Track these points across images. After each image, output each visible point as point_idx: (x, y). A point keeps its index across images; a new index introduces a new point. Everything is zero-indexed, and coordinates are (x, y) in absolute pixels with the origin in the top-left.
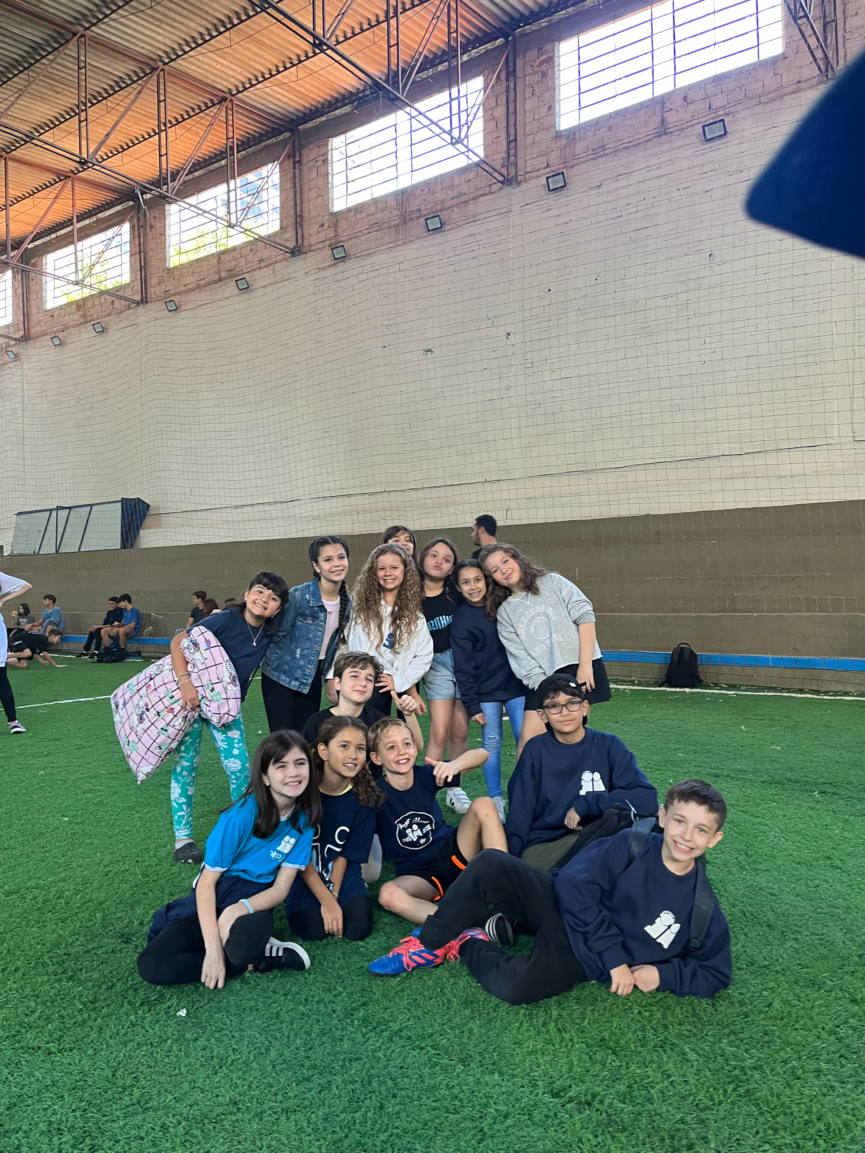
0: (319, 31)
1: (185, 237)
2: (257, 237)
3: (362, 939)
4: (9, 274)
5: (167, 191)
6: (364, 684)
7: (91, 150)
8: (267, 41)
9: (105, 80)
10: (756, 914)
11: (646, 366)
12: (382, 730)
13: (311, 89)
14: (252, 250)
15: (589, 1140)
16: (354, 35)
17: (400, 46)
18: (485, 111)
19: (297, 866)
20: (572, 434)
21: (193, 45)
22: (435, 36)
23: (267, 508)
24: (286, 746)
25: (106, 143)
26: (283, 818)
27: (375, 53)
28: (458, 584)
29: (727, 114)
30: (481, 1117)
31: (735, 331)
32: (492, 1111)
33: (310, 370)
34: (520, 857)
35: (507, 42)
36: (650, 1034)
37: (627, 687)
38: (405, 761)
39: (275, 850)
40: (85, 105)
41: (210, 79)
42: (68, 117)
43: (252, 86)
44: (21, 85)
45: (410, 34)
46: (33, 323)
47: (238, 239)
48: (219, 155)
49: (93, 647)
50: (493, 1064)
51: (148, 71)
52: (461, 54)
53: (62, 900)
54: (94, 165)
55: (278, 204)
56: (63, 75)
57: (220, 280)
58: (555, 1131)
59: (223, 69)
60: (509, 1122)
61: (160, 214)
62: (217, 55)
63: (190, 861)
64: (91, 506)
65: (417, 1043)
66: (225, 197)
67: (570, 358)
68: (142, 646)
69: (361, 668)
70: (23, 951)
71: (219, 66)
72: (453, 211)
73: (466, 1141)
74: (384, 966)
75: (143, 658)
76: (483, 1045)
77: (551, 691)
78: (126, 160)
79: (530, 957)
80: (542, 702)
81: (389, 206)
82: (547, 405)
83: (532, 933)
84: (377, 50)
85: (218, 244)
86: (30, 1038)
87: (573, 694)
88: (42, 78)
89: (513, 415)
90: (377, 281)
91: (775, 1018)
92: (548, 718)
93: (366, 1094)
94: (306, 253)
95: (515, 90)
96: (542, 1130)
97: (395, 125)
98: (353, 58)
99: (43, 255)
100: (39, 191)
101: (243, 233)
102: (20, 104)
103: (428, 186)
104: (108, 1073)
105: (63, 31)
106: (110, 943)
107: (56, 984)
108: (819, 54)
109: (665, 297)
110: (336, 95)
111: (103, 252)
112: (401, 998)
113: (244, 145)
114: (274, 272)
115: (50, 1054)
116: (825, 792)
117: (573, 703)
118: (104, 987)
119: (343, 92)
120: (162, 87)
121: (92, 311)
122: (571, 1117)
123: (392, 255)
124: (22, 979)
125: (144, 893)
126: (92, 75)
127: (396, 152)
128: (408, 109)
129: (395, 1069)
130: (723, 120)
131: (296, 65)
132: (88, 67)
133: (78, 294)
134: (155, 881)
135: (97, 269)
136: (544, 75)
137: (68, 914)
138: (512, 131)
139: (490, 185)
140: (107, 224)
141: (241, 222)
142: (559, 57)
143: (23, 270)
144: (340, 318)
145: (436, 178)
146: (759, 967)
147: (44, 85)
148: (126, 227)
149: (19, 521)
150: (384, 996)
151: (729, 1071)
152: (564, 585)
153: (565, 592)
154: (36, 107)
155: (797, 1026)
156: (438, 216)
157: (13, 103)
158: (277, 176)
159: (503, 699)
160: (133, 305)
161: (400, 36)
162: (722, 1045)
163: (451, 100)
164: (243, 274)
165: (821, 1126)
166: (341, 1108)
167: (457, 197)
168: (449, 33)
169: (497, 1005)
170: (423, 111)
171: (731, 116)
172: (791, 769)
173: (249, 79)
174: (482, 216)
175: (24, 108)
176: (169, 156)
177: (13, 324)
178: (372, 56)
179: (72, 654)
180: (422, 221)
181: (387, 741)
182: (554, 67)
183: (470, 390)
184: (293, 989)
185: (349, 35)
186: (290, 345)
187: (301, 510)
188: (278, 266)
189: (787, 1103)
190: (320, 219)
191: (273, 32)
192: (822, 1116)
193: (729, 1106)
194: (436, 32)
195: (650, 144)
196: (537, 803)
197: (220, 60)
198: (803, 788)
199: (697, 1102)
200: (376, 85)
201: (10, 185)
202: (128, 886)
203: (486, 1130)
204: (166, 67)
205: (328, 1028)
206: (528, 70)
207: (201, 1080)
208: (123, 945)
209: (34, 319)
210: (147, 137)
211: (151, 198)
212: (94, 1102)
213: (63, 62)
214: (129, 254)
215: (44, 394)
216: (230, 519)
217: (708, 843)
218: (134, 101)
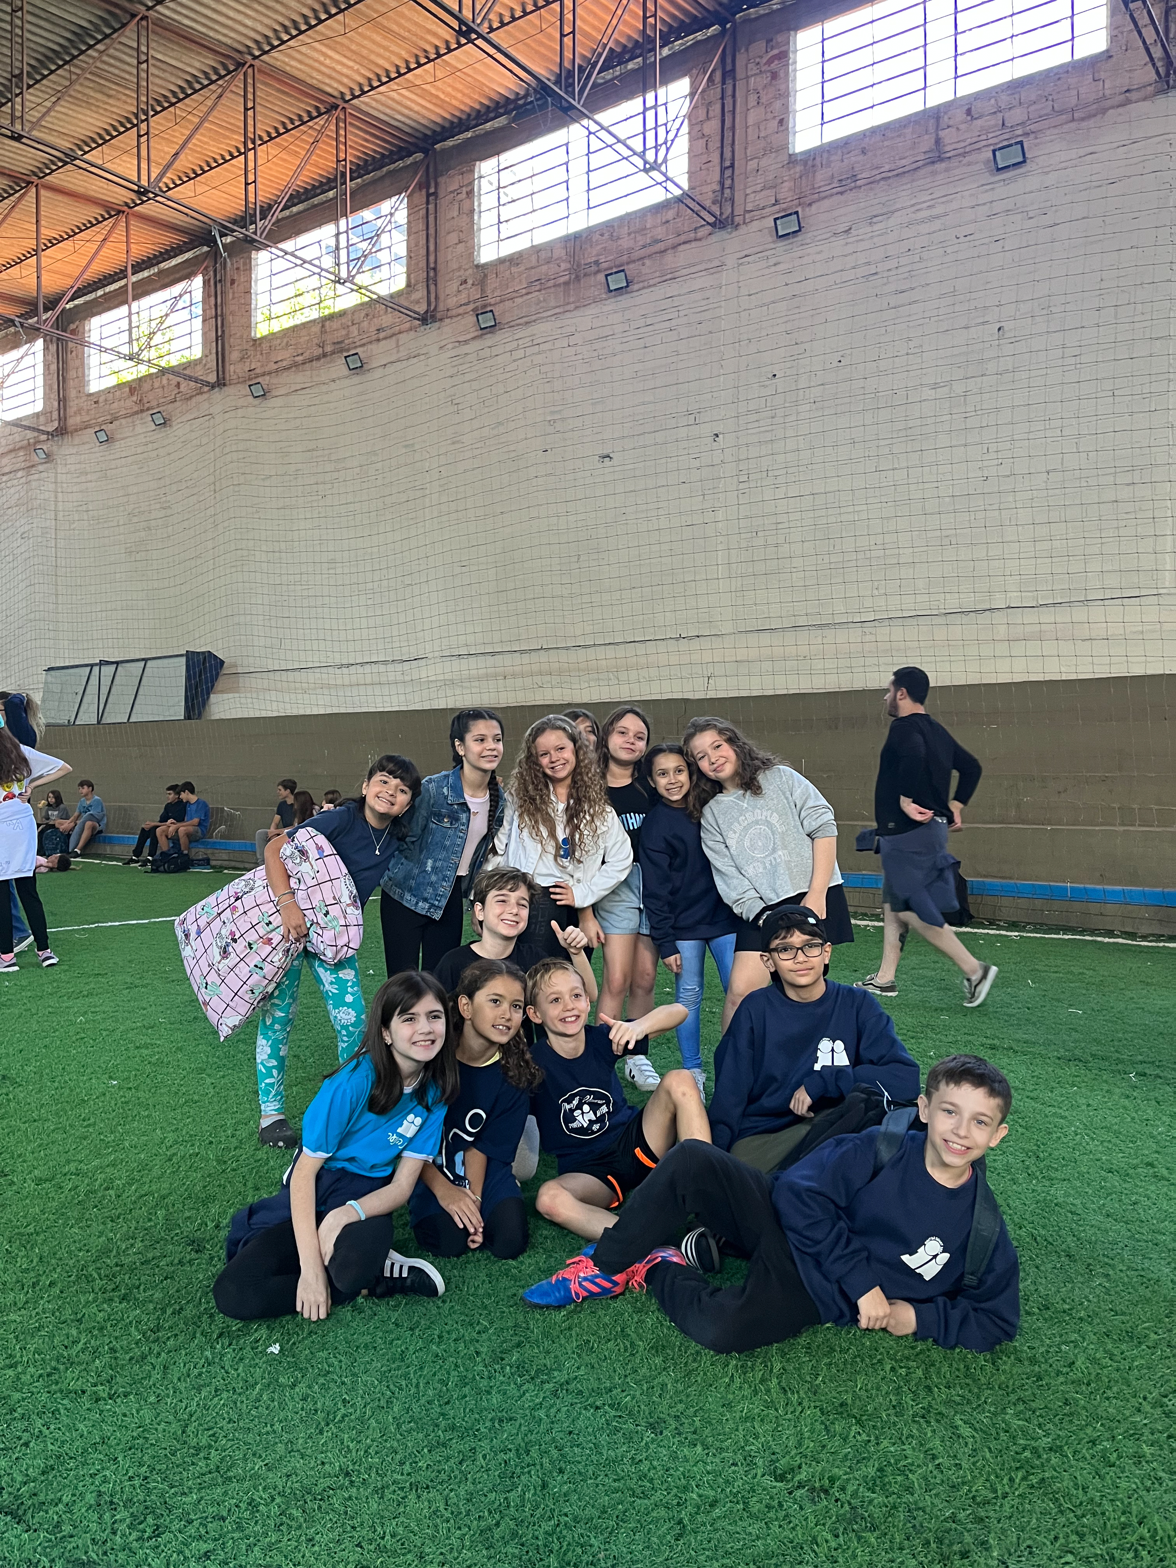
0: (467, 14)
1: (277, 296)
2: (374, 297)
3: (514, 1257)
4: (40, 343)
5: (255, 233)
6: (515, 911)
7: (153, 176)
8: (395, 28)
9: (173, 79)
10: (1050, 1240)
11: (905, 482)
12: (542, 976)
13: (453, 93)
14: (367, 315)
15: (827, 1541)
16: (514, 19)
17: (577, 36)
18: (691, 125)
19: (423, 1156)
20: (802, 574)
21: (294, 32)
22: (625, 21)
23: (382, 668)
24: (416, 992)
25: (174, 166)
26: (408, 1090)
27: (541, 44)
28: (651, 775)
29: (1026, 134)
30: (678, 1504)
31: (1031, 436)
32: (695, 1496)
33: (442, 482)
34: (728, 1151)
35: (724, 31)
36: (908, 1399)
37: (870, 923)
38: (573, 1019)
39: (394, 1132)
40: (146, 114)
41: (316, 78)
42: (122, 129)
43: (373, 88)
44: (60, 85)
45: (590, 19)
46: (71, 411)
47: (348, 300)
48: (325, 184)
49: (146, 850)
50: (695, 1433)
51: (232, 68)
52: (661, 47)
53: (112, 1192)
54: (157, 195)
55: (403, 253)
56: (116, 72)
57: (325, 355)
58: (780, 1526)
59: (334, 65)
60: (717, 1512)
61: (245, 264)
62: (326, 46)
63: (281, 1144)
64: (146, 660)
65: (591, 1400)
66: (332, 242)
67: (801, 469)
68: (209, 851)
69: (510, 890)
70: (61, 1259)
71: (328, 62)
72: (643, 265)
73: (659, 1537)
74: (546, 1294)
75: (213, 867)
76: (681, 1407)
77: (783, 928)
78: (199, 190)
79: (744, 1289)
80: (769, 943)
81: (555, 256)
82: (767, 533)
83: (745, 1254)
84: (545, 40)
85: (322, 305)
86: (71, 1379)
87: (813, 934)
88: (89, 76)
89: (720, 547)
90: (538, 359)
91: (1077, 1382)
92: (775, 964)
93: (522, 1468)
94: (441, 320)
95: (734, 96)
96: (763, 1525)
97: (567, 144)
98: (512, 51)
99: (85, 318)
100: (82, 231)
101: (356, 291)
102: (57, 112)
103: (609, 228)
104: (175, 1427)
105: (117, 11)
106: (176, 1251)
107: (105, 1306)
108: (1158, 52)
109: (935, 386)
110: (486, 102)
111: (167, 315)
112: (568, 1339)
113: (359, 170)
114: (398, 346)
115: (97, 1400)
116: (1145, 1075)
117: (811, 946)
118: (169, 1311)
119: (496, 97)
120: (250, 89)
121: (151, 396)
122: (801, 1508)
123: (559, 324)
124: (59, 1297)
125: (220, 1186)
126: (156, 72)
127: (567, 182)
128: (585, 122)
129: (561, 1435)
130: (1021, 143)
131: (433, 60)
132: (151, 61)
133: (131, 373)
134: (234, 1170)
135: (157, 339)
136: (774, 76)
137: (119, 1210)
138: (728, 154)
139: (696, 229)
140: (172, 278)
141: (354, 277)
142: (796, 51)
143: (58, 339)
144: (486, 410)
145: (621, 219)
146: (1056, 1311)
147: (91, 85)
148: (198, 281)
149: (50, 679)
150: (546, 1335)
151: (1017, 1453)
152: (796, 784)
153: (798, 793)
154: (80, 116)
155: (1109, 1393)
156: (623, 271)
157: (49, 110)
158: (405, 213)
159: (708, 936)
160: (206, 389)
161: (578, 22)
162: (1007, 1417)
163: (645, 110)
164: (356, 347)
165: (1144, 1531)
166: (490, 1486)
167: (650, 245)
168: (645, 18)
169: (698, 1353)
170: (606, 124)
171: (1032, 136)
172: (1097, 1041)
173: (369, 80)
174: (685, 272)
175: (64, 117)
176: (259, 186)
177: (43, 413)
178: (537, 48)
179: (117, 860)
180: (601, 277)
181: (550, 990)
182: (788, 65)
183: (661, 512)
184: (423, 1322)
185: (507, 19)
186: (417, 447)
187: (426, 672)
188: (403, 338)
189: (1097, 1499)
190: (462, 273)
191: (403, 16)
192: (1145, 1517)
193: (1017, 1500)
194: (626, 16)
195: (922, 172)
196: (756, 1081)
197: (330, 53)
198: (1113, 1067)
199: (974, 1493)
200: (543, 89)
201: (43, 223)
202: (199, 1175)
203: (686, 1521)
204: (256, 63)
205: (471, 1376)
206: (753, 69)
207: (301, 1441)
208: (194, 1255)
209: (73, 405)
210: (228, 158)
211: (232, 242)
212: (158, 1467)
213: (117, 54)
214: (200, 318)
215: (84, 508)
216: (332, 682)
217: (989, 1141)
218: (212, 108)
